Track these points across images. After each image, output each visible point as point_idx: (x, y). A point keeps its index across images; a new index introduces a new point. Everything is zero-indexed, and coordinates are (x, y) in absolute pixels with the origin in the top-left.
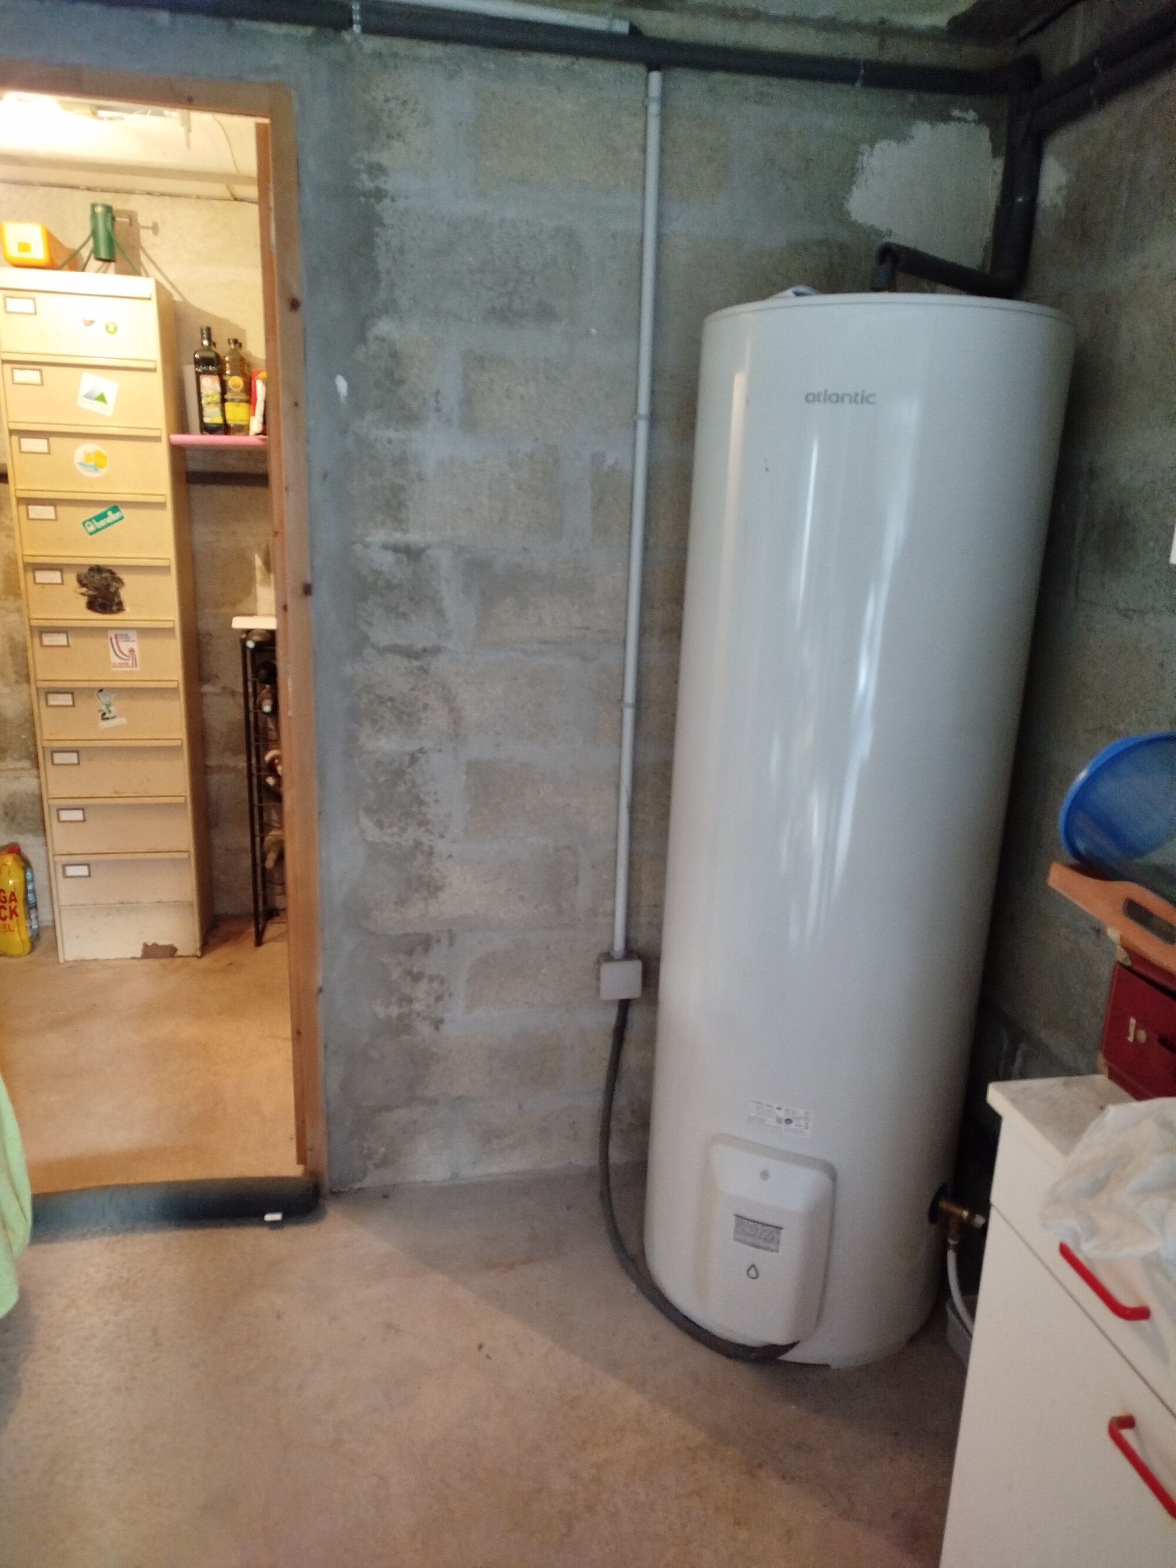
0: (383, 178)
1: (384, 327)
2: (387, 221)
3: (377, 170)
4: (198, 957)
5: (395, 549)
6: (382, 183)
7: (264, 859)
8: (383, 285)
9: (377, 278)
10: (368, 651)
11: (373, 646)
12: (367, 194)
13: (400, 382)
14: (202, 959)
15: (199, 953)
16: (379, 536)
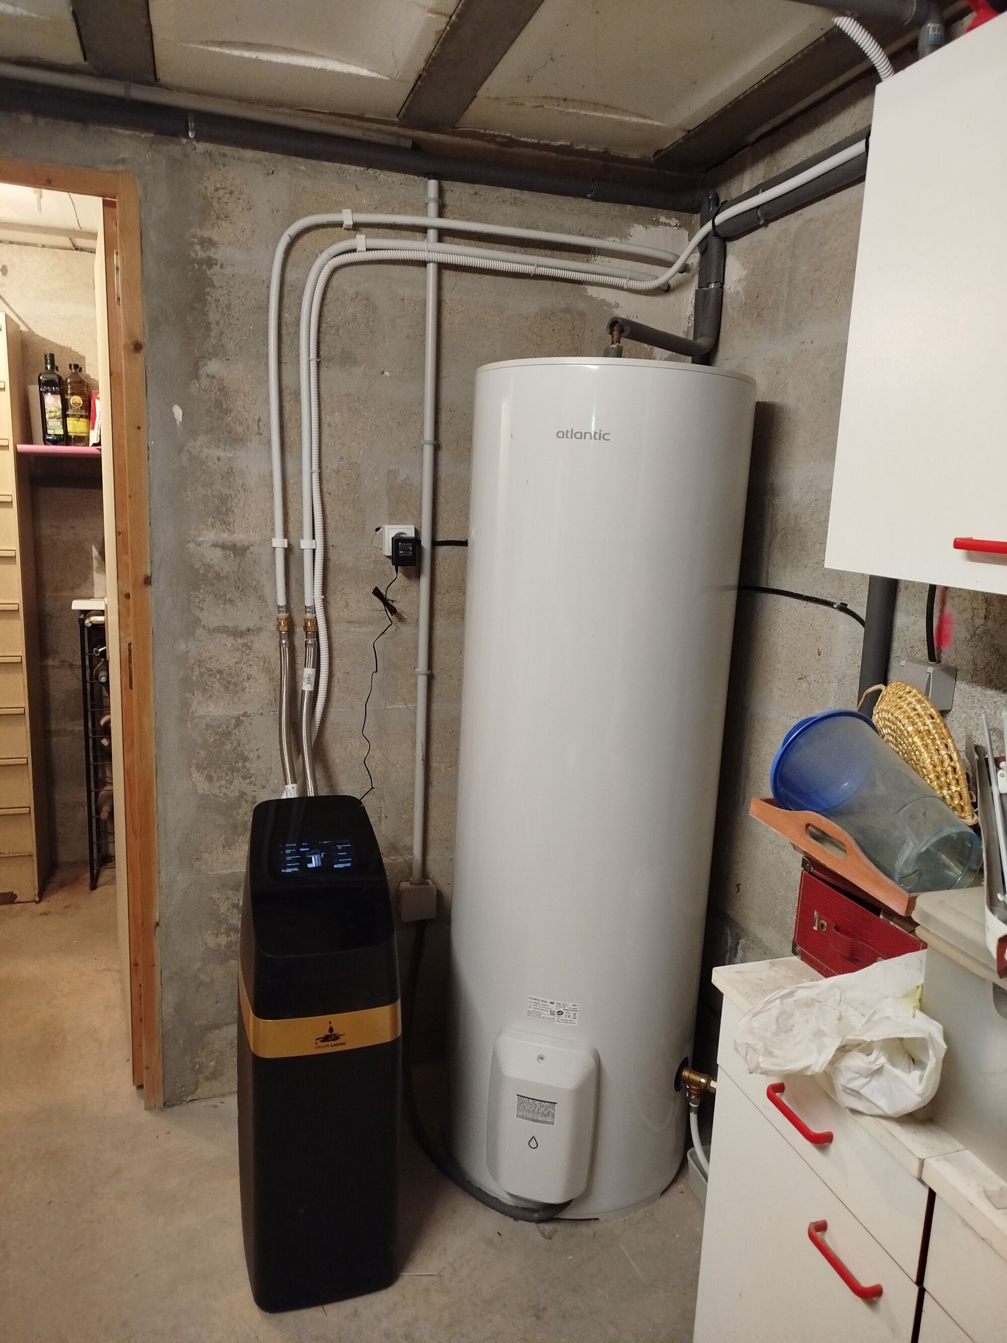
0: (213, 250)
1: (213, 366)
2: (216, 283)
3: (207, 243)
4: (37, 902)
5: (224, 547)
6: (212, 253)
7: (98, 812)
8: (213, 334)
9: (208, 327)
10: (199, 631)
11: (204, 627)
12: (201, 262)
13: (227, 411)
14: (41, 904)
15: (37, 899)
16: (209, 536)
